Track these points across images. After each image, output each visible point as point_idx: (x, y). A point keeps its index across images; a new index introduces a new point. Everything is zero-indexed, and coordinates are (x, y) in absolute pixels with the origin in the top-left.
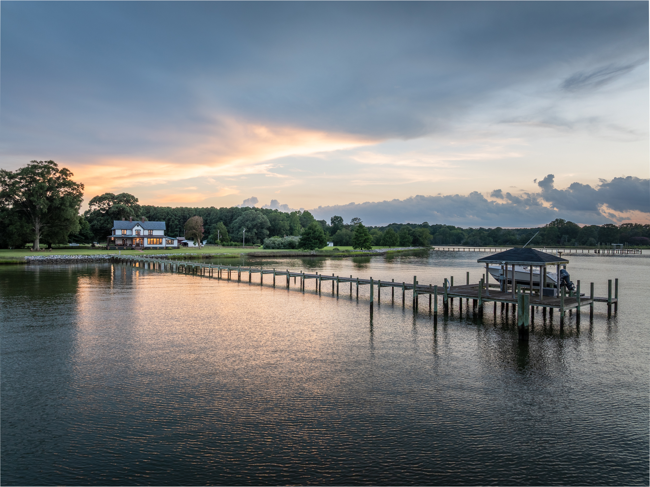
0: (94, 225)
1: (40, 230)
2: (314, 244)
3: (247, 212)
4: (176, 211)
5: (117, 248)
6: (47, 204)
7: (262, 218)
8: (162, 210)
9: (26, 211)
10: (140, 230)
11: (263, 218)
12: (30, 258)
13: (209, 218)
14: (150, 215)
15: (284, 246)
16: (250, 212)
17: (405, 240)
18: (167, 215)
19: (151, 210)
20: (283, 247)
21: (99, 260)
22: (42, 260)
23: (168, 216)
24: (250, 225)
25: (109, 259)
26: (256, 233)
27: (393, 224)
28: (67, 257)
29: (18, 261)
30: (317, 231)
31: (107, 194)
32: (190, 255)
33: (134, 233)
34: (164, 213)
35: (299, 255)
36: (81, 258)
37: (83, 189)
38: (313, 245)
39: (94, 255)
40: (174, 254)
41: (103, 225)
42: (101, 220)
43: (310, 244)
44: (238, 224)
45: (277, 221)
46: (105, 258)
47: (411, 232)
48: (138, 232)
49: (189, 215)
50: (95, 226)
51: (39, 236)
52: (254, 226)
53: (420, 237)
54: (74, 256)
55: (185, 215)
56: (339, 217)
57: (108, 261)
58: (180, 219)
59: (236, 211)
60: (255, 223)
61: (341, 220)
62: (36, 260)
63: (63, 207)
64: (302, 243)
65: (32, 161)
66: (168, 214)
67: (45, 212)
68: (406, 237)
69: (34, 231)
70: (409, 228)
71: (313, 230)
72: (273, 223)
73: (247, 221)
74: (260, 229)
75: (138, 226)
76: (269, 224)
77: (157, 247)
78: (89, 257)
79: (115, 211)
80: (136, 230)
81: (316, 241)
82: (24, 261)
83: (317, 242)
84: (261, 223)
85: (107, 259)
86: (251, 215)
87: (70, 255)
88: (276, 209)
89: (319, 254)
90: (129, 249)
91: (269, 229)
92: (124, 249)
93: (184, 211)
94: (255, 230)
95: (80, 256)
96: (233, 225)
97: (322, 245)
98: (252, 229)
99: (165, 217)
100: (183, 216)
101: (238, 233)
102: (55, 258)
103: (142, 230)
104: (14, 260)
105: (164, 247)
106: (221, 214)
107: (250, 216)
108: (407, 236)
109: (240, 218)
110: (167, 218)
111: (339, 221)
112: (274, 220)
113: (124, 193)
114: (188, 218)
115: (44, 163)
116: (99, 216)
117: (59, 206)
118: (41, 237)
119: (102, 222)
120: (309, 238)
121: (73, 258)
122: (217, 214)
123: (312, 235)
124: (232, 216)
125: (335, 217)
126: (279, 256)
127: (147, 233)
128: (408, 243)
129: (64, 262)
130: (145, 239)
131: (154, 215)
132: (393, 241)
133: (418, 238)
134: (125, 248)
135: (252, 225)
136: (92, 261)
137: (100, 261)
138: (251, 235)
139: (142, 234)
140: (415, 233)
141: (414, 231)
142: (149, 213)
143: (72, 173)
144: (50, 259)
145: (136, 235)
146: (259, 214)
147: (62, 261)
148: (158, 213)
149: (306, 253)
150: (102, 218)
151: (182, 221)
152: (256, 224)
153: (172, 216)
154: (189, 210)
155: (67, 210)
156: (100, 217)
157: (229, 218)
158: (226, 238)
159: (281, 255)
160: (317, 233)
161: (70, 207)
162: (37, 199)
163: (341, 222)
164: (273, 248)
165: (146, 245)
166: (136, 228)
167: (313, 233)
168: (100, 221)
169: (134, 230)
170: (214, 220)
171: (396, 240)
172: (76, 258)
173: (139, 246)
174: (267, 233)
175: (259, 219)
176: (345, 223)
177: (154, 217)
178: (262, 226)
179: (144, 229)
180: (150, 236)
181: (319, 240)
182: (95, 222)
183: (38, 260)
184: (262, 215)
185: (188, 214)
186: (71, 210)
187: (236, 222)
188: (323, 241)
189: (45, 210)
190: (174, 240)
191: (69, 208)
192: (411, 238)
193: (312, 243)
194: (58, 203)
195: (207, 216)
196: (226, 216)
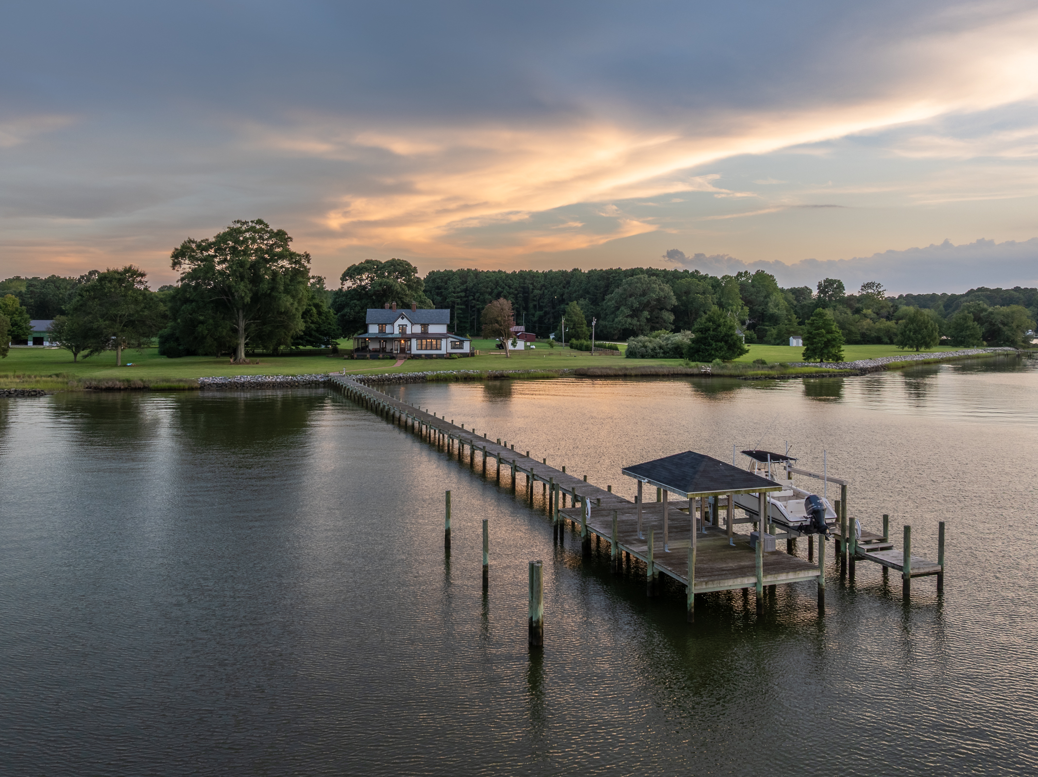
0: (344, 315)
1: (245, 330)
2: (716, 350)
3: (632, 280)
4: (511, 280)
5: (368, 356)
6: (251, 290)
7: (660, 289)
8: (488, 277)
9: (226, 301)
10: (406, 325)
11: (662, 290)
12: (206, 380)
13: (566, 290)
14: (467, 286)
15: (664, 353)
16: (636, 280)
17: (964, 333)
18: (494, 286)
19: (469, 279)
20: (661, 355)
21: (309, 383)
22: (223, 383)
23: (496, 288)
24: (636, 305)
25: (324, 382)
26: (647, 319)
27: (979, 290)
28: (260, 379)
29: (187, 386)
30: (724, 325)
31: (367, 262)
32: (467, 373)
33: (397, 331)
34: (490, 283)
35: (677, 374)
36: (282, 380)
37: (309, 262)
38: (713, 352)
39: (303, 376)
40: (438, 372)
41: (358, 315)
42: (356, 305)
43: (707, 350)
44: (613, 301)
45: (691, 295)
46: (318, 381)
47: (984, 313)
48: (403, 328)
49: (534, 286)
50: (347, 317)
51: (244, 339)
52: (646, 306)
53: (1004, 324)
54: (271, 378)
55: (525, 285)
56: (835, 281)
57: (322, 385)
58: (518, 294)
59: (614, 277)
60: (645, 299)
61: (840, 287)
62: (214, 383)
63: (274, 294)
64: (692, 348)
65: (235, 221)
66: (497, 284)
67: (248, 303)
68: (968, 327)
69: (235, 331)
70: (981, 306)
71: (714, 322)
72: (684, 298)
73: (631, 296)
74: (657, 311)
75: (403, 318)
76: (674, 301)
77: (432, 355)
78: (295, 379)
79: (378, 291)
80: (399, 325)
81: (720, 344)
82: (196, 385)
83: (721, 348)
84: (658, 300)
85: (321, 382)
86: (639, 285)
87: (266, 376)
88: (696, 271)
89: (720, 372)
90: (387, 358)
91: (674, 310)
92: (379, 359)
93: (525, 279)
94: (646, 314)
95: (280, 377)
96: (606, 303)
97: (734, 352)
98: (642, 311)
99: (492, 290)
100: (523, 288)
101: (613, 321)
102: (243, 380)
103: (409, 325)
104: (182, 384)
105: (444, 355)
106: (589, 282)
107: (636, 287)
108: (970, 323)
109: (620, 290)
110: (496, 291)
111: (836, 288)
112: (687, 293)
113: (393, 260)
114: (531, 290)
115: (250, 224)
116: (355, 299)
117: (269, 291)
118: (247, 341)
119: (357, 309)
120: (706, 338)
121: (270, 380)
122: (581, 283)
123: (711, 333)
124: (607, 286)
125: (827, 281)
126: (636, 376)
127: (417, 329)
128: (971, 340)
129: (254, 387)
130: (414, 342)
131: (473, 287)
132: (924, 338)
133: (999, 329)
134: (381, 356)
135: (640, 304)
136: (296, 386)
137: (309, 386)
138: (638, 323)
139: (409, 332)
140: (992, 316)
141: (991, 313)
142: (466, 282)
143: (290, 238)
144: (235, 383)
145: (400, 333)
146: (654, 283)
147: (250, 386)
148: (481, 283)
149: (691, 370)
150: (358, 303)
151: (520, 297)
152: (649, 302)
153: (503, 288)
154: (534, 276)
155: (280, 299)
156: (355, 301)
157: (602, 290)
158: (582, 331)
159: (639, 374)
160: (723, 330)
161: (284, 293)
162: (236, 283)
163: (841, 292)
164: (643, 357)
165: (414, 351)
166: (400, 321)
167: (716, 328)
168: (355, 307)
169: (396, 324)
170: (574, 295)
171: (930, 336)
172: (274, 380)
173: (405, 354)
174: (669, 318)
175: (654, 292)
176: (847, 293)
177: (473, 289)
178: (660, 304)
179: (412, 324)
180: (424, 335)
181: (726, 342)
182: (347, 310)
183: (216, 384)
184: (660, 285)
185: (532, 284)
186: (285, 299)
187: (612, 299)
188: (735, 344)
189: (248, 299)
190: (463, 341)
191: (283, 295)
192: (980, 330)
193: (712, 349)
194: (266, 286)
195: (564, 287)
196: (596, 286)
